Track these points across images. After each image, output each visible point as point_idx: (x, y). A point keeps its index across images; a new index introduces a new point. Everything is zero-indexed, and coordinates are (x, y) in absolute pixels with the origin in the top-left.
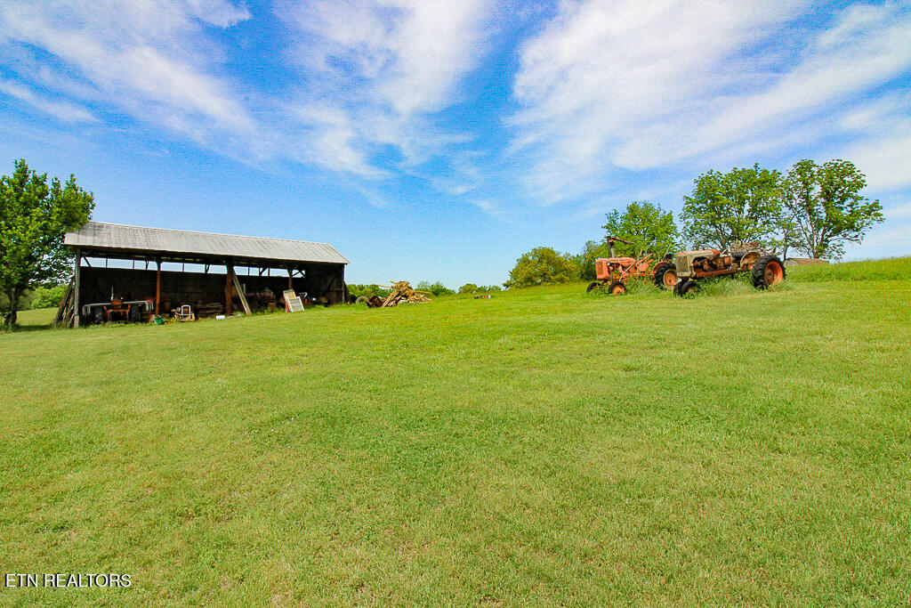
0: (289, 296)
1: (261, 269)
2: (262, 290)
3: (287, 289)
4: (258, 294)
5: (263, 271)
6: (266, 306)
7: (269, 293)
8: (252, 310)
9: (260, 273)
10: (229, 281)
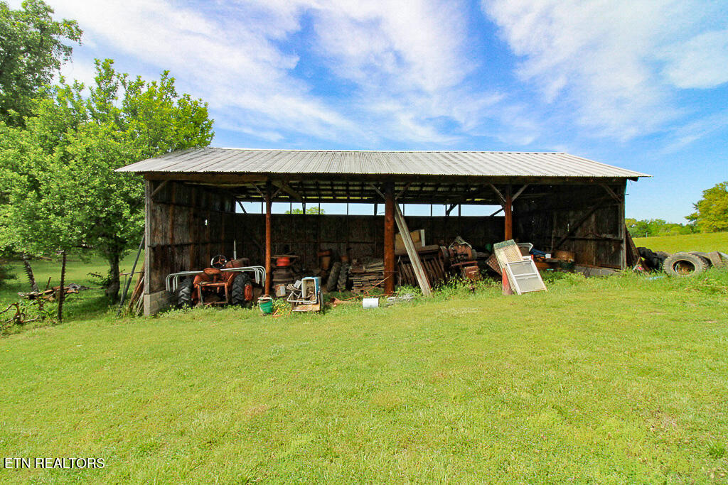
0: (508, 255)
1: (449, 206)
2: (451, 240)
3: (501, 239)
4: (443, 248)
5: (451, 208)
6: (458, 272)
7: (463, 247)
8: (432, 285)
9: (448, 212)
10: (388, 227)
